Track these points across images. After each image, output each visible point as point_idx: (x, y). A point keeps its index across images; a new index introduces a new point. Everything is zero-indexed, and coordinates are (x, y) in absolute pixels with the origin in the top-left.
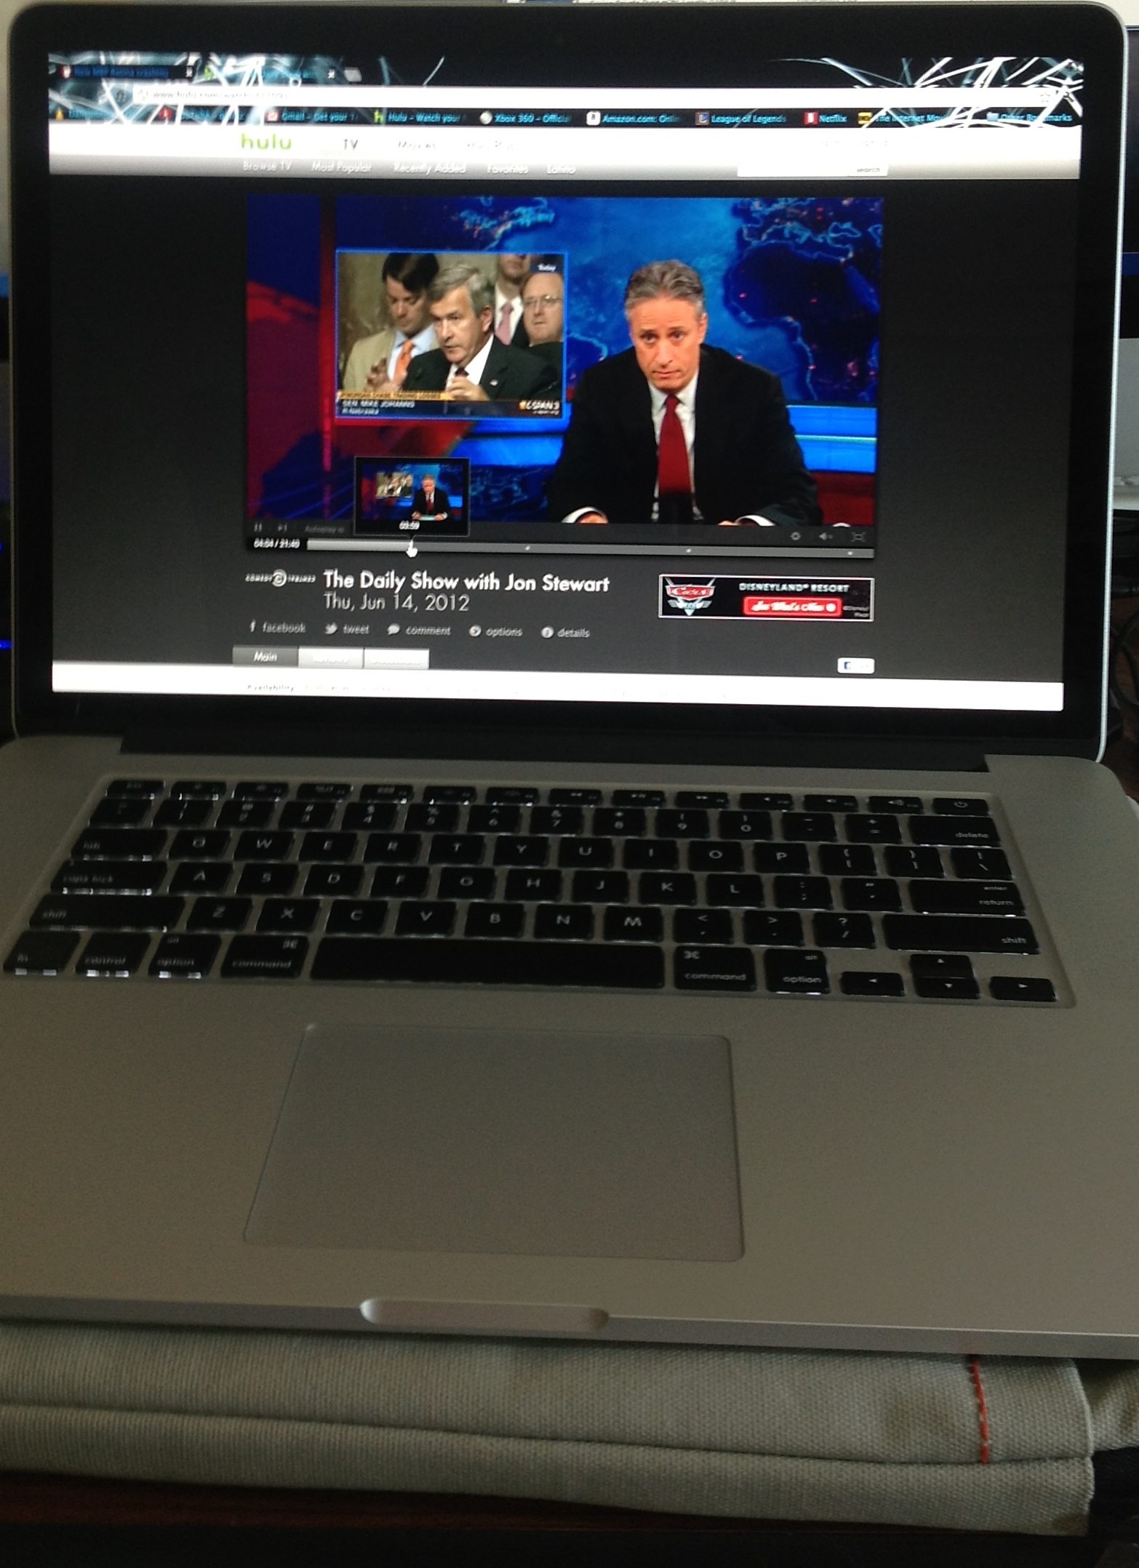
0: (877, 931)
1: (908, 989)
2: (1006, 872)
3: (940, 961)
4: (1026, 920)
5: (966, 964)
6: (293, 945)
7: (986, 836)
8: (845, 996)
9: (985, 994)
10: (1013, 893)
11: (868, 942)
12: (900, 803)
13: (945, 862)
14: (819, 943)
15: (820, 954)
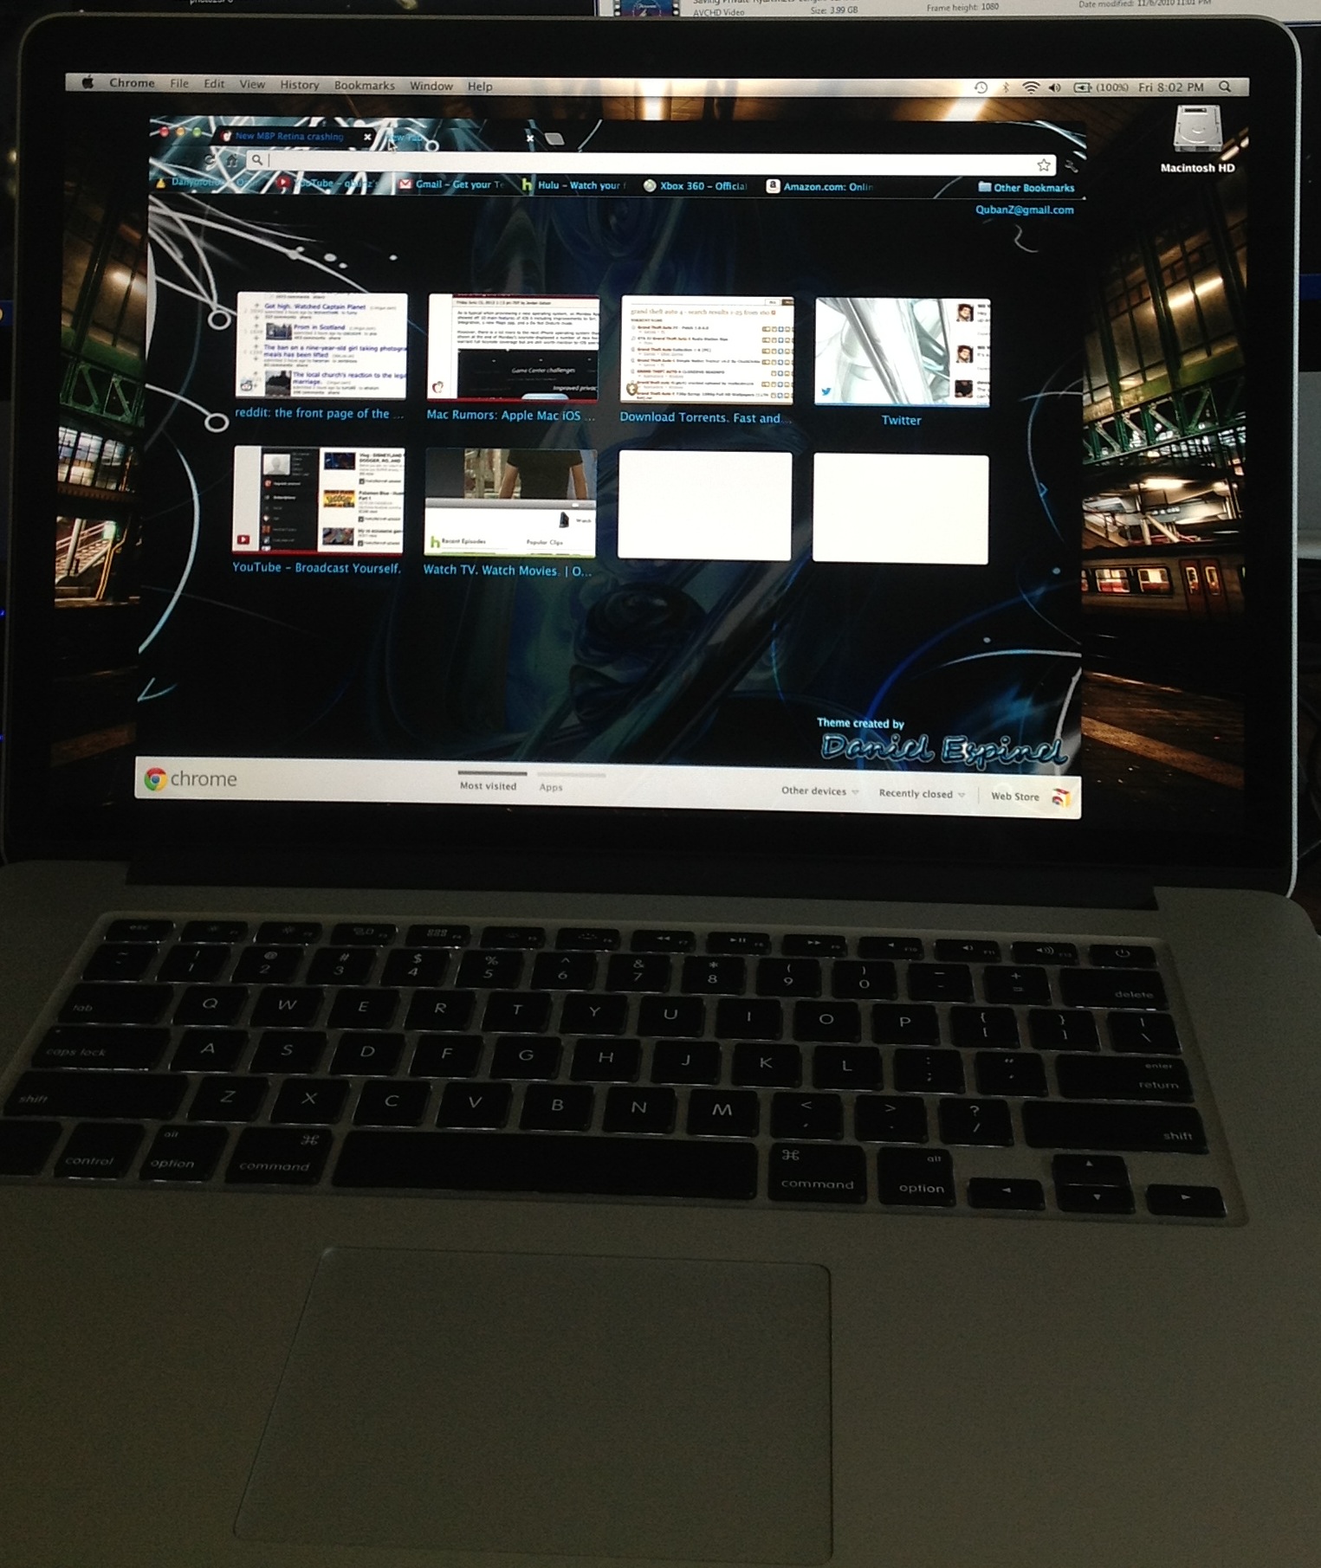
0: (1016, 1122)
1: (1050, 1201)
2: (1173, 1046)
3: (1089, 1164)
4: (1194, 1109)
5: (1119, 1168)
6: (311, 1140)
7: (1150, 996)
8: (974, 1210)
9: (1141, 1209)
10: (1179, 1072)
11: (1005, 1139)
12: (1051, 951)
13: (1101, 1031)
14: (945, 1140)
15: (946, 1155)
